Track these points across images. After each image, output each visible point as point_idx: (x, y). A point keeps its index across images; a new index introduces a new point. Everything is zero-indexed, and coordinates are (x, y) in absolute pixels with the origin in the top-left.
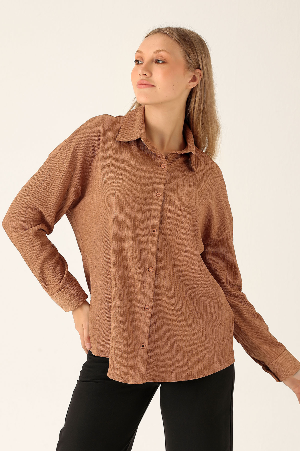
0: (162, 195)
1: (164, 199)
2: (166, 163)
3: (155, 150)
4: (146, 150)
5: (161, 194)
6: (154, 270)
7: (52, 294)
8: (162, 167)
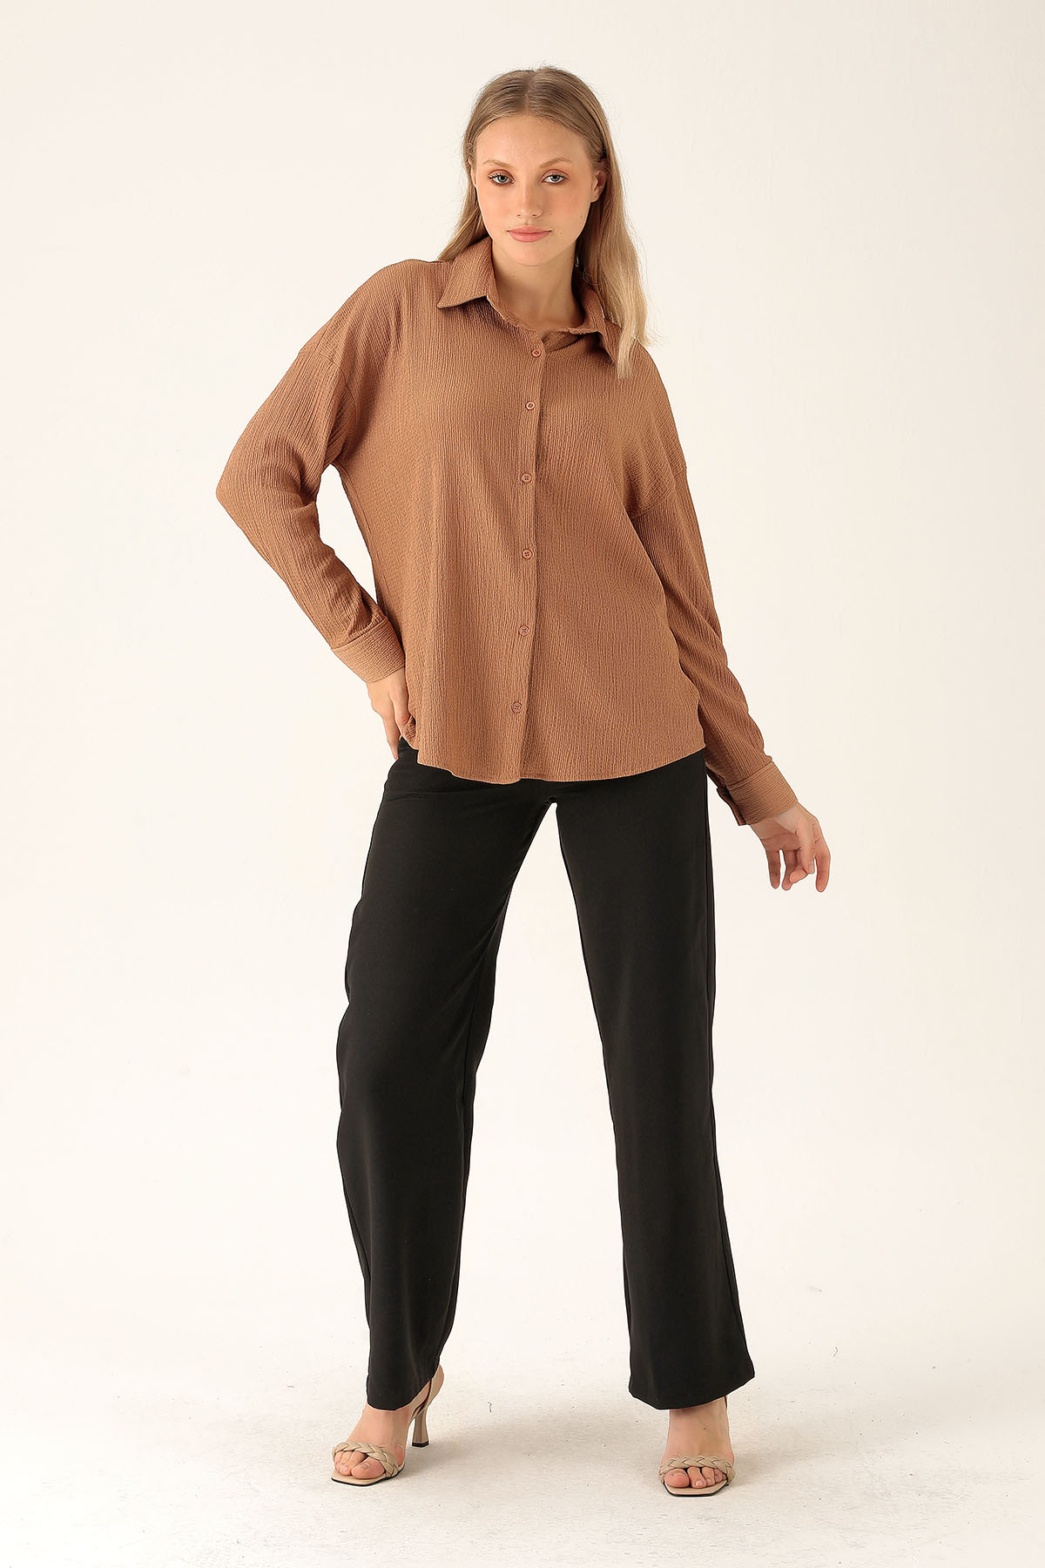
0: (538, 406)
1: (541, 414)
2: (541, 347)
3: (517, 320)
4: (497, 323)
5: (535, 405)
6: (533, 555)
7: (340, 646)
8: (534, 355)
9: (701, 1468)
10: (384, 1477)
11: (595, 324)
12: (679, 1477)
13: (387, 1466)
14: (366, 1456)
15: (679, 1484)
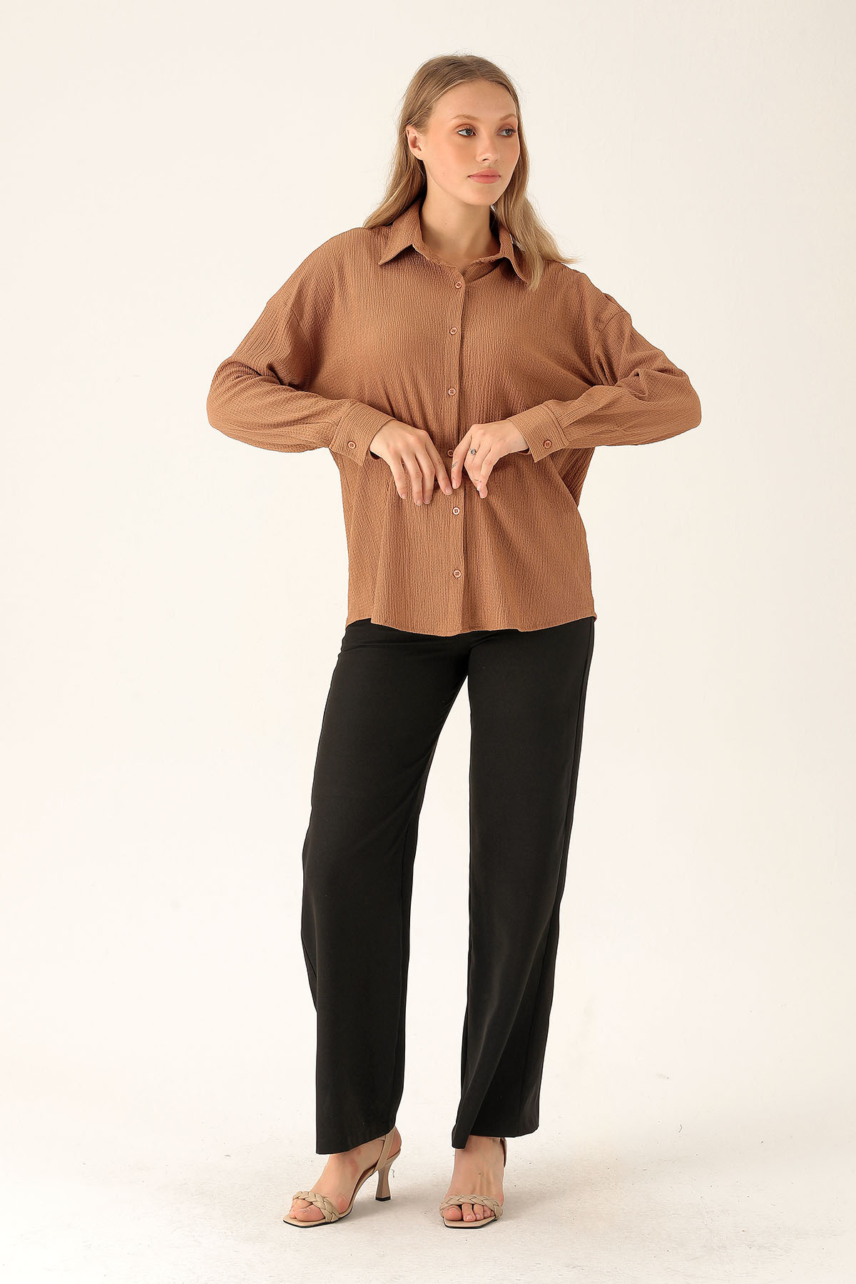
1: (463, 338)
2: (461, 280)
8: (458, 287)
9: (473, 1205)
10: (323, 1221)
11: (506, 251)
12: (454, 1212)
13: (325, 1213)
14: (312, 1203)
15: (452, 1218)
